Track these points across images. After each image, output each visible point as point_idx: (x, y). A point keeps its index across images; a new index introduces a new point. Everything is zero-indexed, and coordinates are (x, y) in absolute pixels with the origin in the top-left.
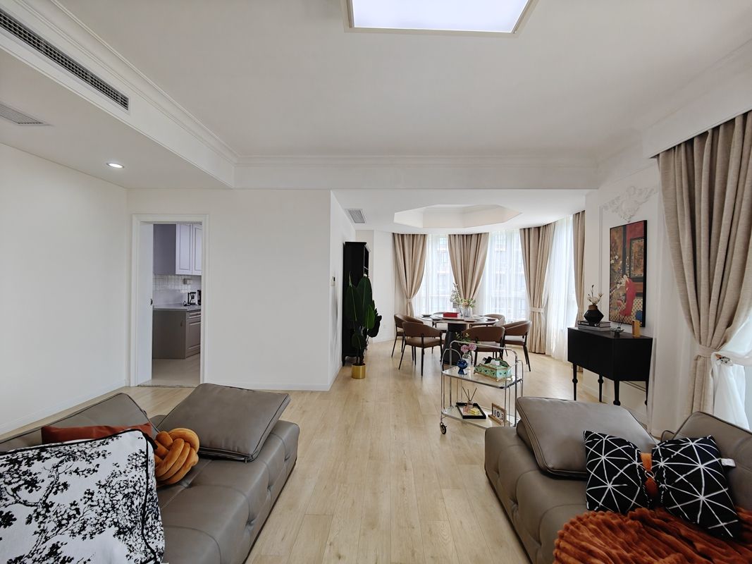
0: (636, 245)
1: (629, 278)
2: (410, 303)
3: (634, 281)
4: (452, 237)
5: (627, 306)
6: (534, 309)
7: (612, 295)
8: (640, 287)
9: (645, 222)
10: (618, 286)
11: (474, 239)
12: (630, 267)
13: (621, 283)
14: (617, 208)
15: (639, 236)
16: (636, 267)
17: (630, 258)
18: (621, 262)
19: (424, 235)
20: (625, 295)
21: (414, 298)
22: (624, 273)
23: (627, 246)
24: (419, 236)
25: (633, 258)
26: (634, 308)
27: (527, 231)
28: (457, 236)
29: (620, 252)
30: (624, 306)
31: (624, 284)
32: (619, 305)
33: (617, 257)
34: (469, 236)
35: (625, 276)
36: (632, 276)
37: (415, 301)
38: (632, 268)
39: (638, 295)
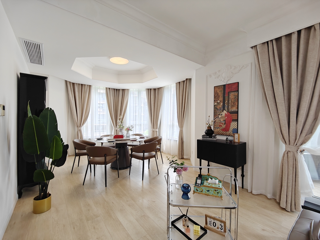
0: (232, 95)
1: (228, 112)
2: (80, 130)
3: (230, 114)
4: (108, 89)
5: (226, 126)
6: (154, 130)
7: (215, 121)
9: (238, 83)
10: (220, 116)
11: (121, 92)
12: (228, 106)
13: (222, 115)
14: (219, 76)
15: (234, 90)
16: (232, 106)
17: (228, 101)
18: (222, 104)
19: (90, 86)
20: (225, 121)
21: (82, 127)
22: (224, 109)
23: (226, 95)
24: (86, 86)
25: (230, 101)
26: (231, 127)
27: (149, 90)
28: (111, 89)
29: (221, 99)
30: (224, 126)
31: (224, 115)
32: (221, 126)
33: (219, 101)
34: (117, 90)
35: (224, 111)
36: (229, 111)
37: (83, 128)
38: (230, 107)
39: (234, 120)
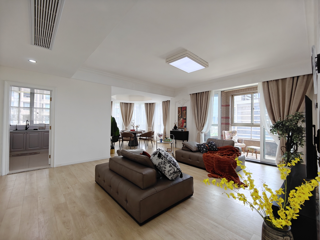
1: (183, 119)
4: (121, 103)
6: (149, 128)
8: (185, 120)
9: (186, 107)
10: (180, 120)
14: (180, 103)
15: (185, 110)
18: (181, 115)
19: (112, 102)
20: (182, 122)
23: (182, 112)
25: (184, 114)
26: (184, 125)
27: (147, 104)
30: (181, 125)
31: (181, 120)
32: (180, 125)
34: (127, 104)
38: (183, 117)
39: (185, 122)
